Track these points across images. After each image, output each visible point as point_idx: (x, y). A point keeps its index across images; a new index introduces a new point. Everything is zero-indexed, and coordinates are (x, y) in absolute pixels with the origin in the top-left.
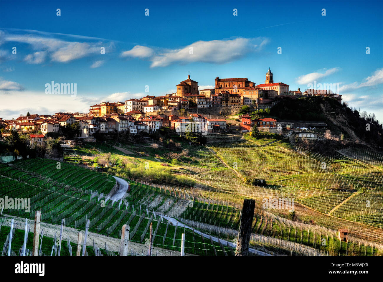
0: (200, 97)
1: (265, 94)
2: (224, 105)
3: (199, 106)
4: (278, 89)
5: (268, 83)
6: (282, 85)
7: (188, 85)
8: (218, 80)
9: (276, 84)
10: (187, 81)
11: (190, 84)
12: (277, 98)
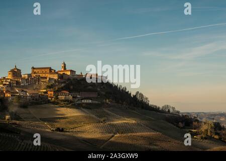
0: (22, 79)
1: (61, 77)
2: (37, 83)
3: (22, 85)
4: (69, 73)
5: (63, 70)
6: (72, 71)
7: (15, 71)
8: (33, 68)
9: (68, 71)
10: (15, 69)
11: (16, 70)
12: (69, 79)
